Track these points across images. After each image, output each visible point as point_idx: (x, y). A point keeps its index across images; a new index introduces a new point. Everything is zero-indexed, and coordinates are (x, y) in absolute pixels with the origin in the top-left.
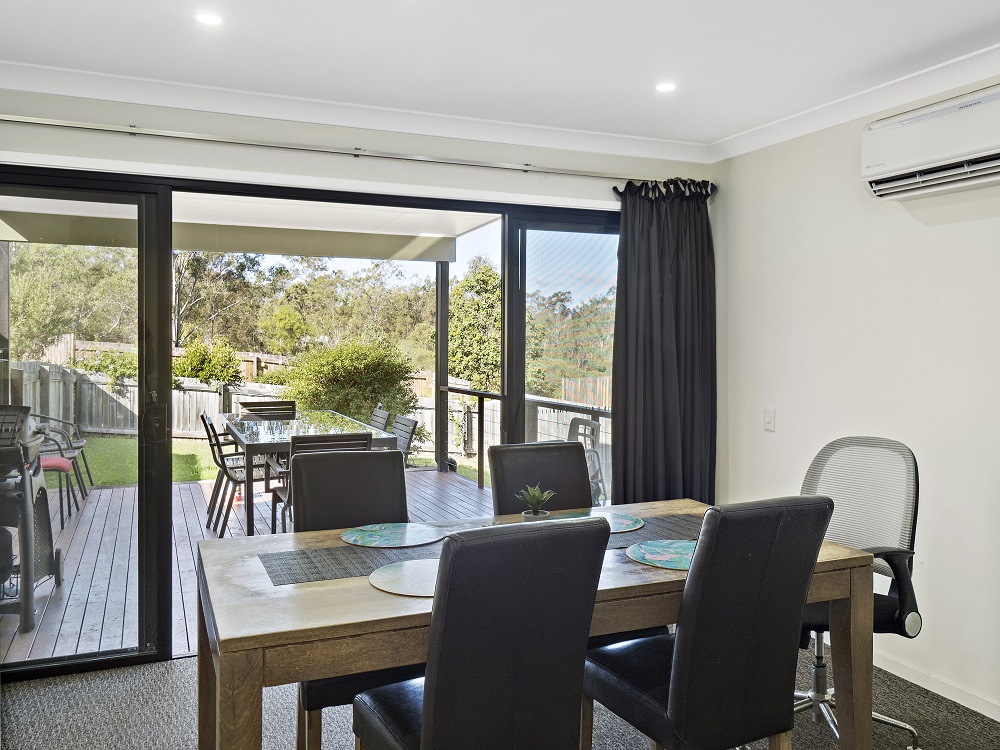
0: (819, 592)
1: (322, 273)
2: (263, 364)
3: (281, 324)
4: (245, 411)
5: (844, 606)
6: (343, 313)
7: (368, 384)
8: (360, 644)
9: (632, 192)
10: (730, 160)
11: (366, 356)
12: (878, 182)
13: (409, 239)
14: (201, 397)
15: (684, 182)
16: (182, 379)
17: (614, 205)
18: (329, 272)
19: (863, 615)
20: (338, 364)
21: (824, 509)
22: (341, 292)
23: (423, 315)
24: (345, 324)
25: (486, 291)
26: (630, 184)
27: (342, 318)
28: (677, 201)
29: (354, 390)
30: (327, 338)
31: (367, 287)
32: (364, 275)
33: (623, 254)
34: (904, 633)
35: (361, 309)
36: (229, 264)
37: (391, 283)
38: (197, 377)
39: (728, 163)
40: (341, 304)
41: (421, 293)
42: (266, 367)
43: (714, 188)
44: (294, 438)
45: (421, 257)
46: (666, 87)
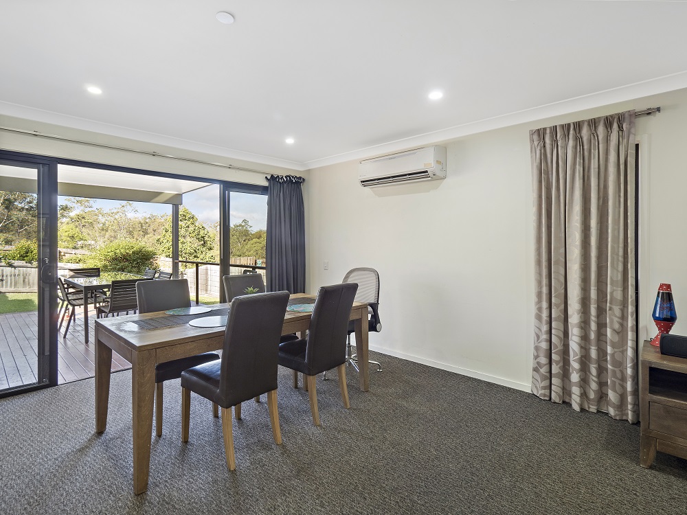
0: (353, 316)
1: (90, 209)
2: (62, 254)
3: (67, 234)
4: (72, 273)
5: (359, 321)
6: (103, 230)
7: (134, 260)
8: (194, 344)
9: (273, 179)
10: (309, 170)
11: (133, 247)
12: (363, 182)
13: (159, 194)
14: (26, 271)
15: (293, 177)
16: (13, 261)
17: (266, 184)
18: (94, 209)
19: (365, 326)
20: (118, 251)
21: (354, 287)
22: (101, 218)
23: (149, 231)
24: (104, 236)
25: (185, 220)
26: (272, 176)
27: (103, 232)
28: (290, 184)
29: (127, 263)
30: (93, 242)
31: (117, 217)
32: (115, 211)
33: (270, 203)
34: (376, 331)
35: (114, 228)
36: (30, 202)
37: (130, 215)
38: (24, 260)
39: (309, 171)
40: (101, 225)
41: (147, 221)
42: (64, 255)
43: (304, 180)
44: (113, 282)
45: (166, 202)
46: (290, 141)
